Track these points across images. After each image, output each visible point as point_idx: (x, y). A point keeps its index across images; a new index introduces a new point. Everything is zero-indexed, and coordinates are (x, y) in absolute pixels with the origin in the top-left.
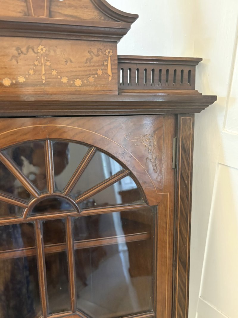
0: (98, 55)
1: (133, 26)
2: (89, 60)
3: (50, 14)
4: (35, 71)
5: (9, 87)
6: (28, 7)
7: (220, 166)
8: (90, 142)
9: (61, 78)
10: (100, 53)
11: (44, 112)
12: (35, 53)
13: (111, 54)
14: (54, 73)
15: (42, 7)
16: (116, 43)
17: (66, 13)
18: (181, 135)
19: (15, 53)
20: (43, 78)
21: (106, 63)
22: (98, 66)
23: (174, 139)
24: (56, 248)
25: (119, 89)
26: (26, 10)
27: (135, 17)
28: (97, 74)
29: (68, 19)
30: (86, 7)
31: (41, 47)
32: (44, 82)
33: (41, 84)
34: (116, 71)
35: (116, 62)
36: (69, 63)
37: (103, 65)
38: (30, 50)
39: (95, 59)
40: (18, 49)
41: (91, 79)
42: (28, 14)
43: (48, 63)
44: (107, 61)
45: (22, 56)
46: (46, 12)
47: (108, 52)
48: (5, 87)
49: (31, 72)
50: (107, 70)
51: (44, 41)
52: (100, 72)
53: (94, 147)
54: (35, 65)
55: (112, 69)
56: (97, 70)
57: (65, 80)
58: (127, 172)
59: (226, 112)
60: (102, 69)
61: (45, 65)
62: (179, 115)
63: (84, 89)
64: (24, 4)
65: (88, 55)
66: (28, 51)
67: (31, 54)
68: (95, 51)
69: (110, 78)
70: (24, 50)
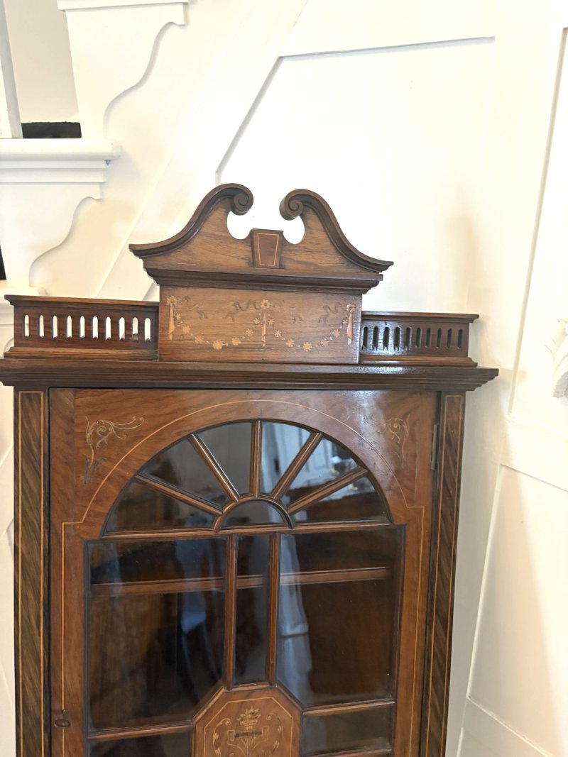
0: (336, 312)
2: (325, 318)
3: (281, 266)
4: (255, 331)
5: (220, 351)
6: (254, 251)
7: (504, 469)
8: (314, 425)
9: (286, 341)
10: (339, 309)
12: (256, 309)
13: (353, 309)
14: (278, 333)
15: (272, 253)
16: (361, 296)
17: (300, 259)
18: (445, 421)
19: (233, 308)
20: (263, 340)
21: (345, 322)
22: (335, 325)
23: (435, 426)
25: (361, 354)
26: (250, 255)
27: (388, 265)
28: (332, 336)
29: (301, 267)
30: (326, 253)
31: (264, 301)
32: (264, 345)
33: (260, 348)
34: (358, 332)
35: (359, 320)
36: (298, 321)
37: (342, 324)
38: (251, 305)
39: (332, 316)
40: (236, 304)
41: (324, 343)
42: (253, 263)
43: (272, 322)
44: (347, 319)
45: (240, 313)
46: (276, 260)
47: (351, 307)
48: (216, 351)
49: (250, 332)
50: (346, 330)
51: (269, 294)
52: (336, 334)
53: (320, 432)
54: (254, 324)
55: (353, 329)
56: (333, 331)
57: (290, 343)
58: (365, 471)
59: (513, 390)
60: (339, 330)
61: (268, 324)
62: (443, 393)
63: (314, 354)
64: (249, 248)
65: (323, 312)
66: (248, 307)
67: (252, 309)
68: (332, 306)
69: (350, 342)
70: (243, 305)
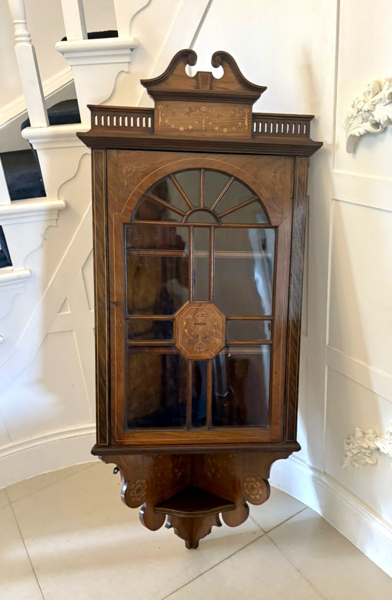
0: (239, 113)
1: (262, 95)
2: (233, 116)
3: (211, 88)
4: (199, 122)
5: (182, 131)
6: (198, 83)
7: (334, 202)
8: (230, 172)
9: (214, 127)
10: (241, 111)
11: (207, 149)
12: (200, 111)
13: (248, 111)
14: (210, 123)
15: (207, 83)
16: (252, 105)
17: (220, 86)
18: (298, 172)
19: (188, 111)
20: (204, 126)
21: (244, 118)
22: (239, 120)
23: (293, 175)
24: (204, 254)
25: (252, 136)
26: (196, 84)
27: (264, 89)
28: (238, 125)
29: (222, 90)
30: (234, 83)
31: (204, 107)
32: (204, 129)
33: (201, 130)
34: (250, 123)
35: (251, 117)
36: (220, 117)
37: (243, 119)
38: (197, 109)
39: (238, 115)
40: (190, 108)
41: (234, 128)
42: (197, 88)
44: (245, 116)
45: (192, 113)
46: (208, 86)
47: (246, 111)
48: (181, 131)
49: (197, 123)
50: (244, 122)
51: (207, 104)
52: (240, 124)
53: (234, 176)
54: (199, 119)
55: (248, 122)
56: (238, 122)
57: (217, 128)
58: (256, 198)
59: (334, 155)
60: (241, 122)
61: (206, 118)
62: (297, 157)
63: (229, 135)
64: (196, 81)
65: (232, 113)
67: (197, 111)
68: (237, 110)
69: (247, 128)
70: (193, 109)
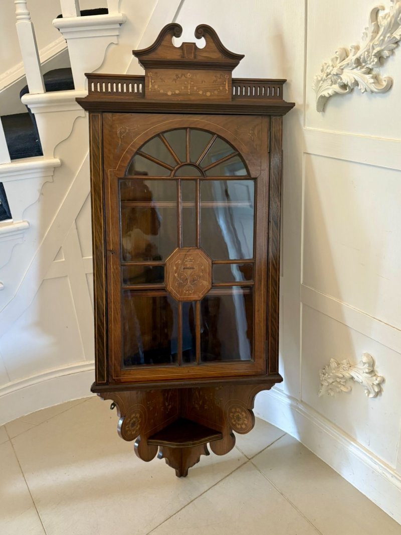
0: (220, 78)
1: (241, 62)
2: (215, 81)
3: (195, 57)
4: (185, 87)
5: (170, 96)
6: (183, 53)
7: (305, 155)
8: (213, 131)
9: (199, 91)
10: (222, 77)
11: (192, 110)
12: (185, 77)
13: (228, 77)
14: (195, 88)
15: (191, 53)
16: (231, 71)
17: (203, 55)
18: (273, 130)
19: (175, 77)
20: (189, 91)
21: (225, 83)
22: (220, 84)
23: (269, 132)
24: (190, 204)
25: (232, 98)
26: (182, 54)
27: (242, 57)
28: (219, 89)
29: (204, 59)
30: (215, 52)
31: (189, 74)
33: (188, 94)
34: (231, 87)
35: (231, 82)
36: (204, 83)
37: (223, 84)
38: (183, 76)
39: (219, 80)
40: (177, 75)
41: (216, 92)
42: (183, 57)
43: (192, 83)
44: (225, 81)
45: (179, 79)
46: (193, 55)
47: (227, 76)
48: (169, 96)
49: (183, 88)
50: (225, 87)
51: (191, 71)
52: (221, 88)
53: (217, 134)
54: (185, 84)
55: (228, 86)
56: (219, 87)
57: (201, 92)
58: (237, 153)
59: (305, 114)
60: (222, 86)
61: (190, 84)
62: (272, 116)
63: (212, 98)
64: (181, 51)
65: (215, 78)
66: (182, 76)
67: (183, 78)
68: (218, 76)
69: (227, 92)
70: (180, 76)
